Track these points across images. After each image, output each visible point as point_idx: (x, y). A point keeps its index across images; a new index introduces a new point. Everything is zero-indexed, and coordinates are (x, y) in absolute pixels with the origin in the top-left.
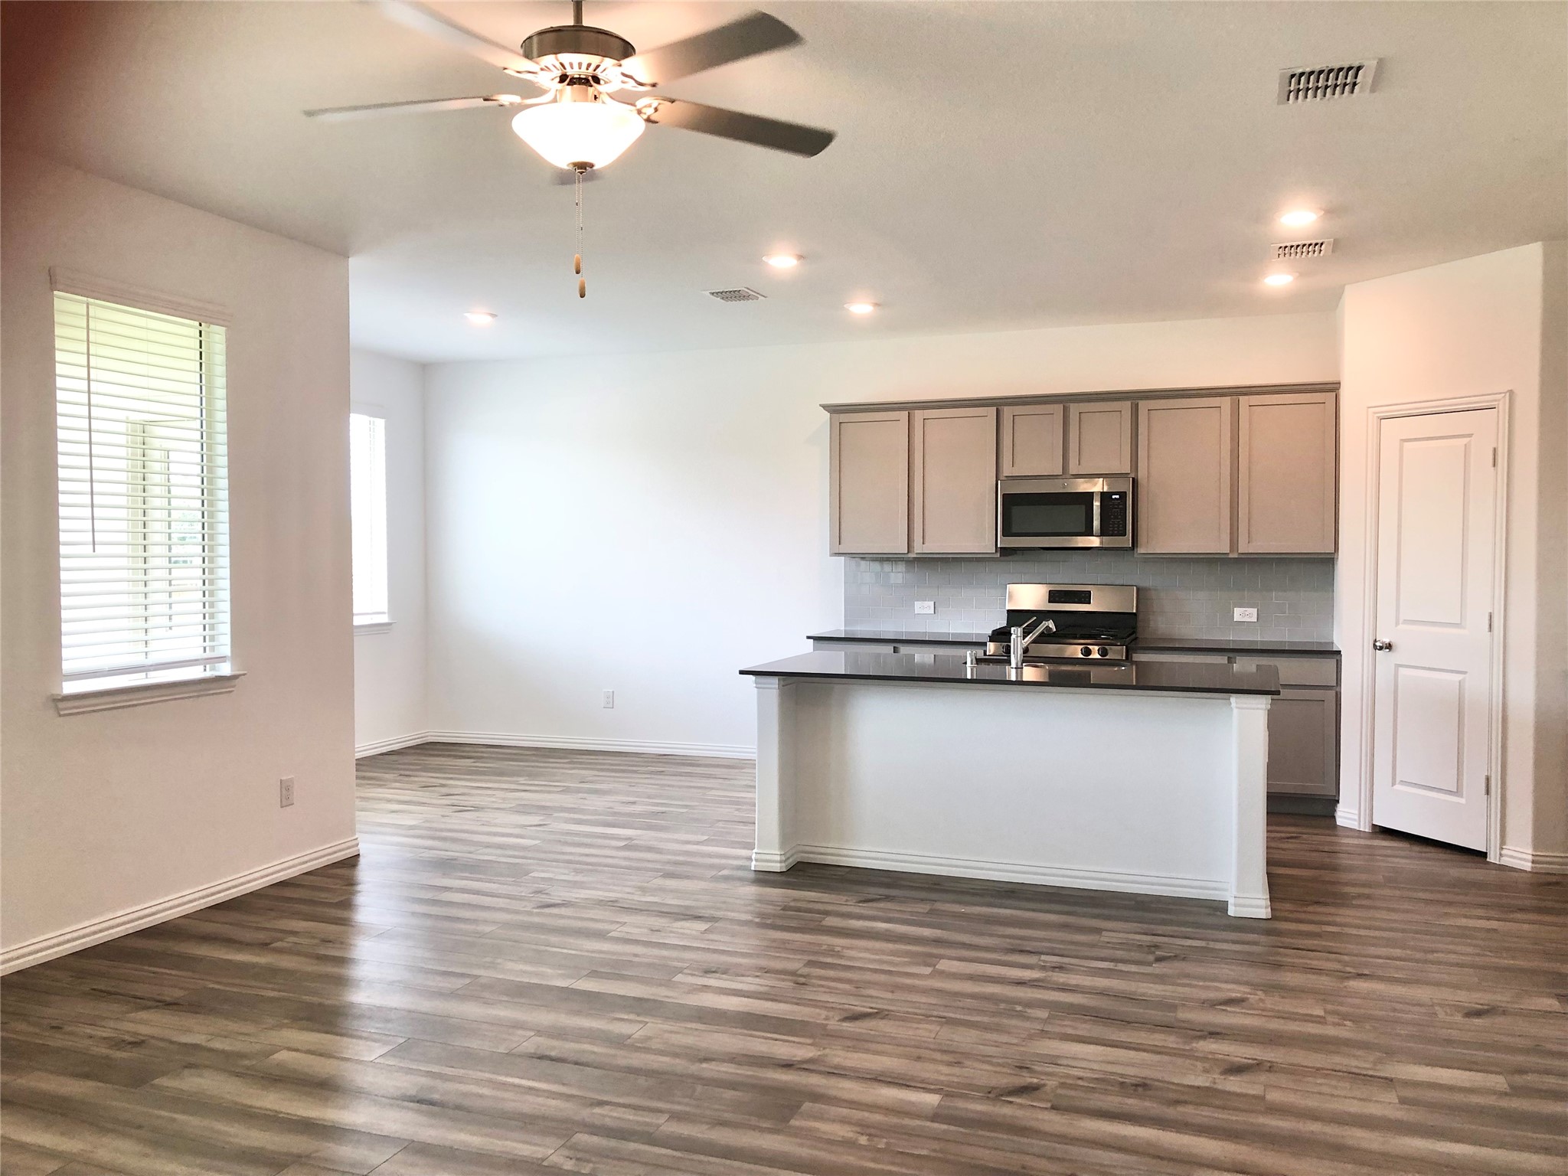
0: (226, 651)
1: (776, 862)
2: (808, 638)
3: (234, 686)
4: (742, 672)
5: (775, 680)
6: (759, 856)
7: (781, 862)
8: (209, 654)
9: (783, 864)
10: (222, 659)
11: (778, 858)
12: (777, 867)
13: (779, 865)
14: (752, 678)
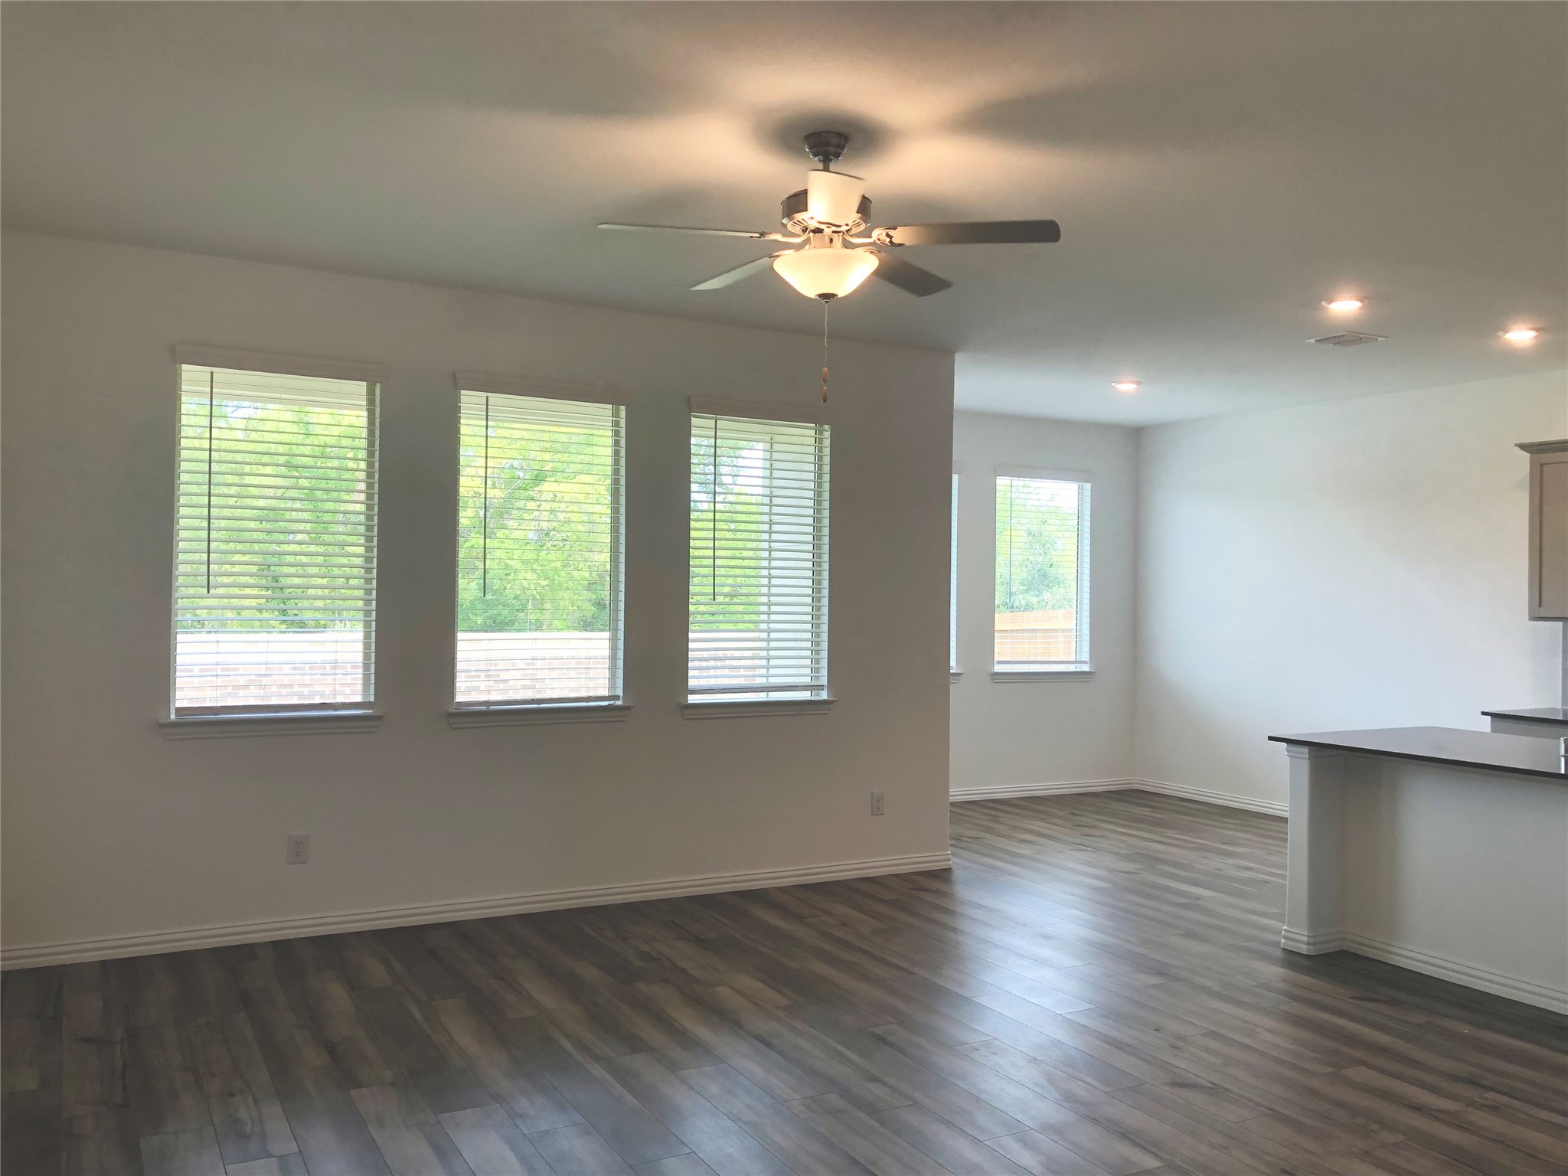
0: (824, 681)
1: (1303, 943)
2: (1484, 713)
3: (829, 710)
4: (1271, 738)
5: (1305, 750)
6: (1288, 935)
7: (1308, 944)
8: (815, 683)
9: (1311, 947)
10: (821, 687)
11: (1305, 939)
12: (1303, 949)
13: (1305, 947)
14: (1284, 745)
